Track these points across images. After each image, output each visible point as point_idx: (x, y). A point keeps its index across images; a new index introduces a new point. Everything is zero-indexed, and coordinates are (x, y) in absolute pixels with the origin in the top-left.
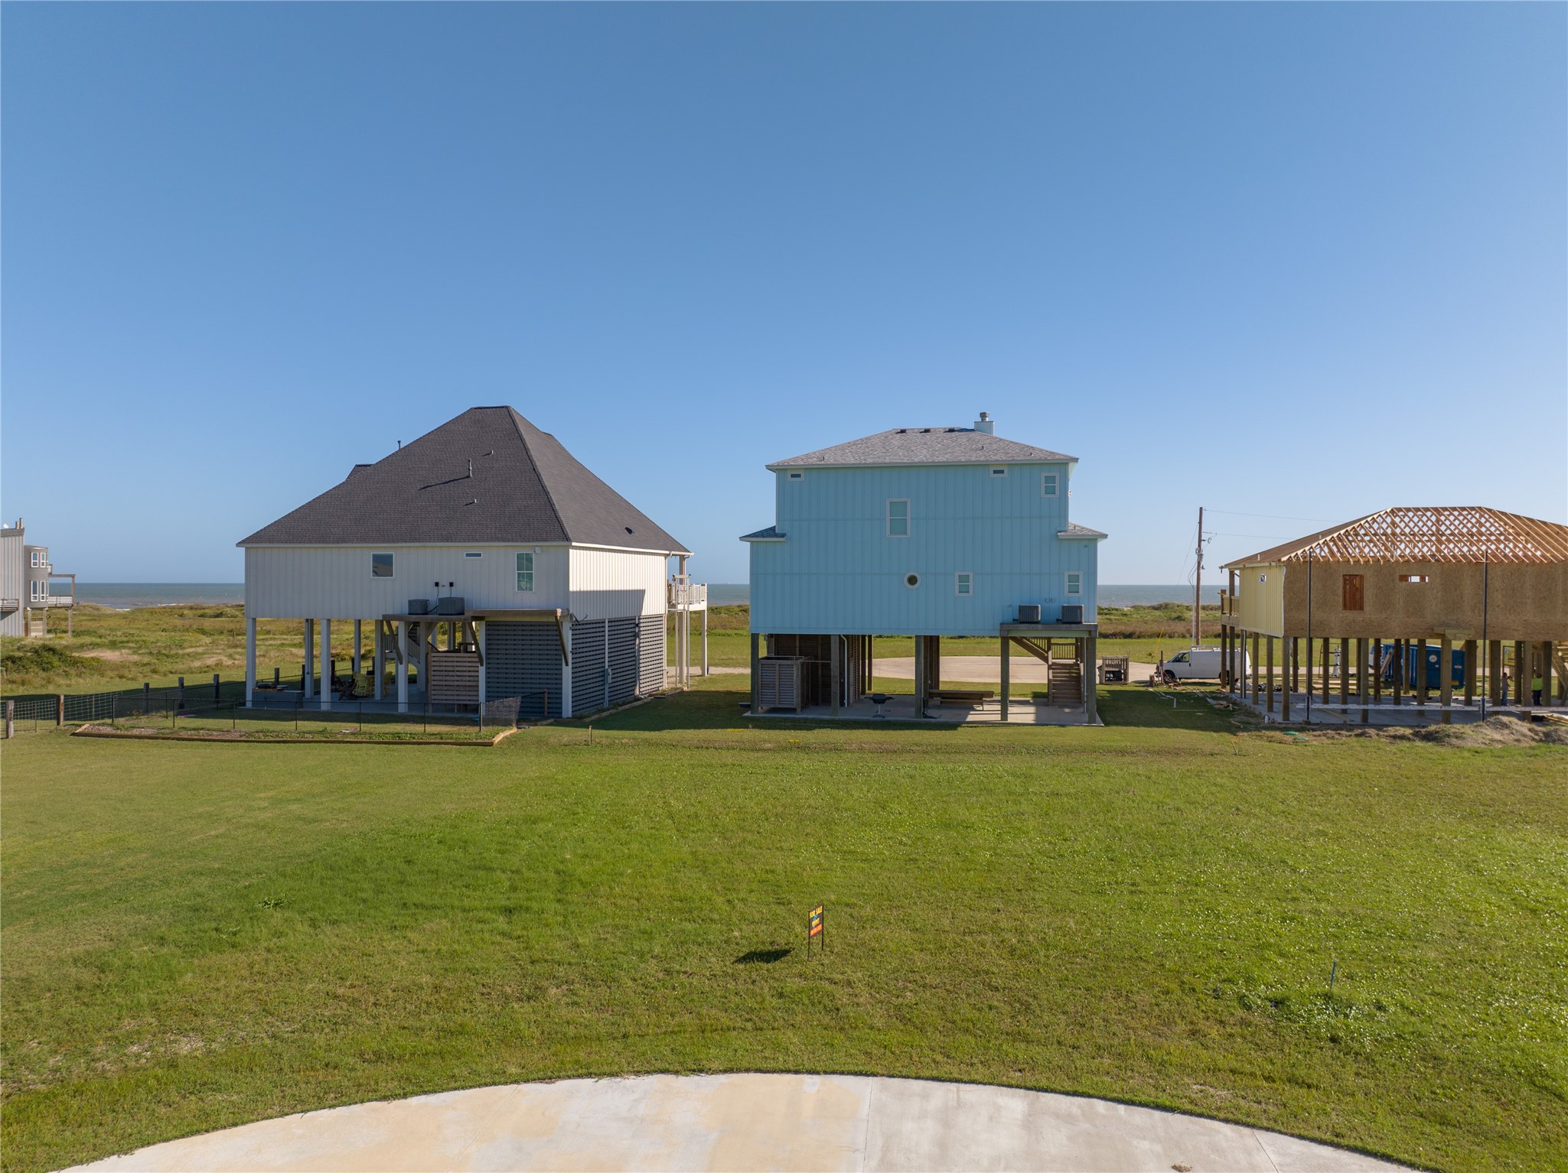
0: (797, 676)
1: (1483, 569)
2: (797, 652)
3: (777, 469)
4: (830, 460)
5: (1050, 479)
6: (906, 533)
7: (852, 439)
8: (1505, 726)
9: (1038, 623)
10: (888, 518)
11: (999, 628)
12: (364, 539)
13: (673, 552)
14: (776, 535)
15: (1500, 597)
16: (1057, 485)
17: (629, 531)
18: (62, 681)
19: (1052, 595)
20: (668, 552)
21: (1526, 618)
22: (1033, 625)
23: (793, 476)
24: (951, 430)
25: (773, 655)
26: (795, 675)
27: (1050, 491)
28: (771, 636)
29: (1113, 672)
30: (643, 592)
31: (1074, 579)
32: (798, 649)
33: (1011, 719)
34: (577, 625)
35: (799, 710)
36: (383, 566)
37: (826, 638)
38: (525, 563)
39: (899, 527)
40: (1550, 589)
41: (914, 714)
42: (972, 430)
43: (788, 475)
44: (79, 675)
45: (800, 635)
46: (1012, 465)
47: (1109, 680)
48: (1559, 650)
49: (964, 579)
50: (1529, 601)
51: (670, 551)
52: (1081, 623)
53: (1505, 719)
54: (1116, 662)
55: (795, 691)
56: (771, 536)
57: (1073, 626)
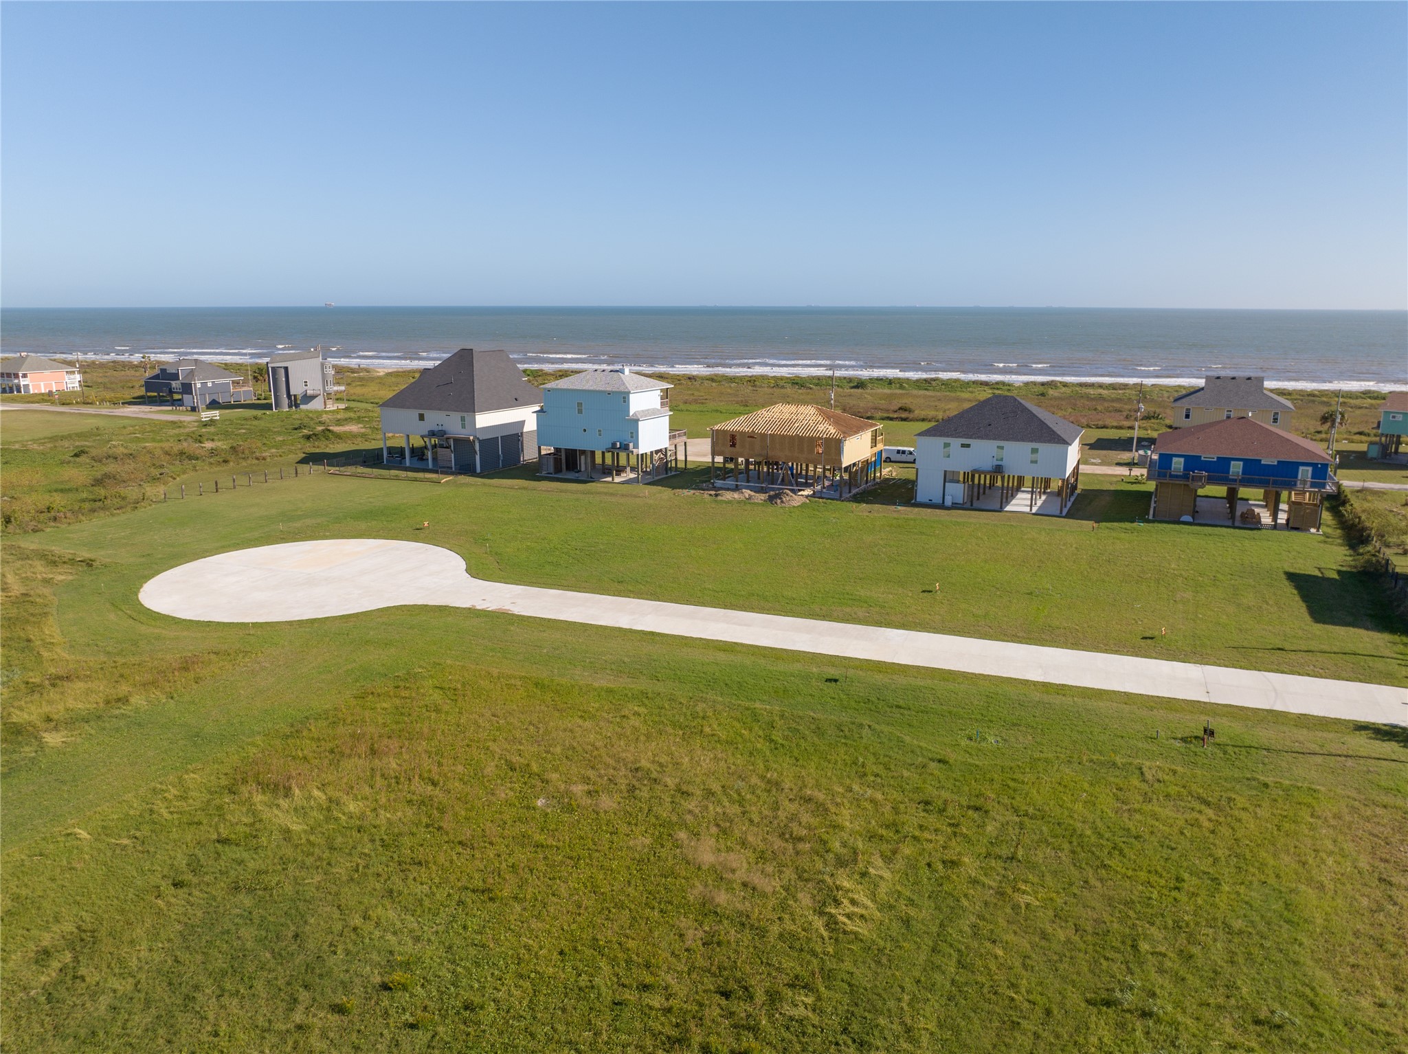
0: (552, 462)
4: (560, 386)
5: (624, 398)
6: (583, 414)
10: (577, 408)
12: (415, 408)
15: (778, 446)
16: (626, 400)
17: (517, 399)
18: (331, 446)
21: (786, 454)
23: (549, 391)
27: (624, 402)
30: (524, 422)
31: (632, 433)
34: (480, 441)
35: (553, 476)
36: (422, 417)
37: (560, 449)
38: (463, 419)
39: (580, 411)
40: (793, 444)
44: (338, 443)
49: (599, 431)
55: (552, 467)
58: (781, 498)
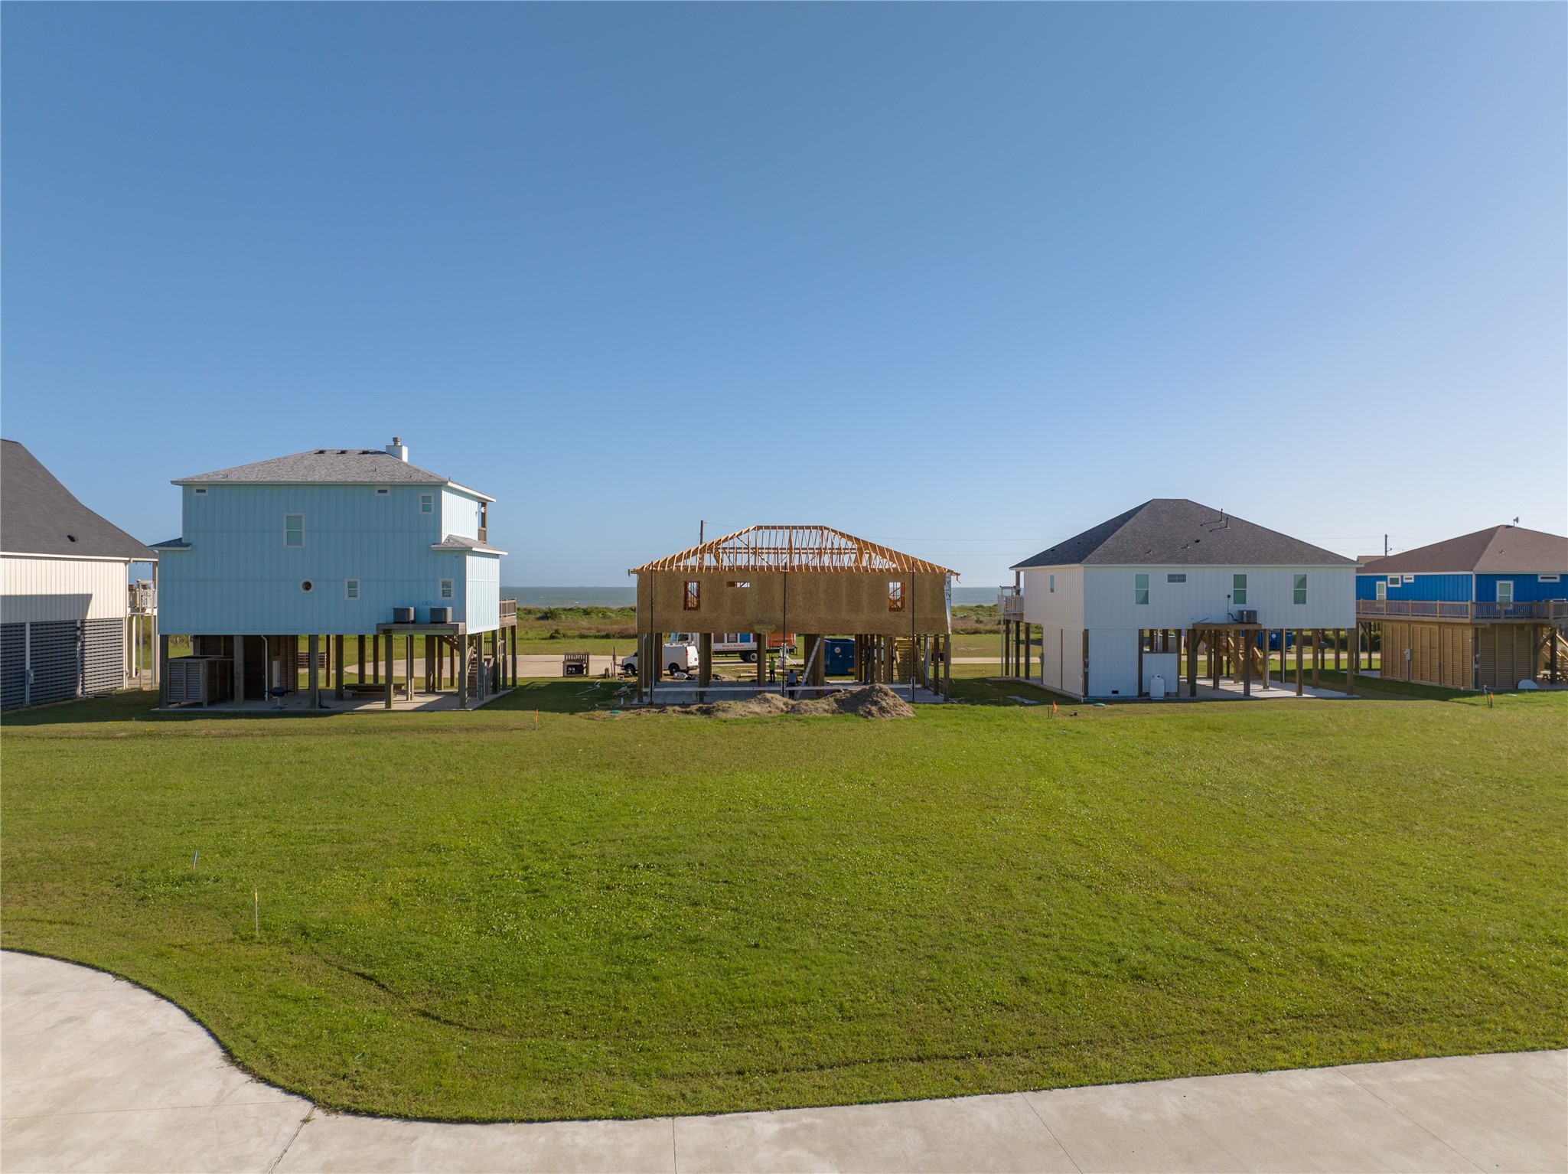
0: (204, 673)
1: (786, 576)
2: (222, 651)
3: (187, 486)
4: (233, 478)
5: (427, 499)
6: (301, 544)
7: (268, 459)
8: (767, 701)
9: (408, 623)
10: (285, 531)
11: (375, 628)
13: (133, 559)
14: (182, 545)
15: (801, 599)
16: (432, 504)
17: (72, 539)
19: (419, 598)
20: (128, 559)
21: (819, 616)
22: (405, 625)
23: (198, 491)
24: (364, 453)
25: (198, 655)
26: (201, 673)
27: (427, 509)
28: (196, 637)
29: (575, 666)
30: (90, 596)
31: (447, 585)
32: (222, 649)
33: (394, 707)
35: (205, 704)
37: (229, 639)
39: (294, 539)
40: (837, 593)
41: (309, 706)
42: (384, 453)
43: (194, 491)
45: (225, 636)
46: (394, 486)
47: (571, 673)
48: (896, 641)
49: (352, 585)
50: (822, 602)
51: (131, 557)
52: (445, 622)
53: (768, 696)
54: (577, 657)
55: (201, 687)
56: (176, 546)
57: (439, 625)
58: (876, 703)
